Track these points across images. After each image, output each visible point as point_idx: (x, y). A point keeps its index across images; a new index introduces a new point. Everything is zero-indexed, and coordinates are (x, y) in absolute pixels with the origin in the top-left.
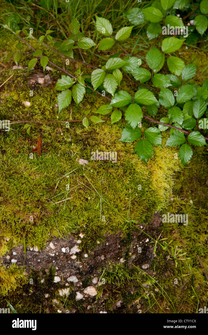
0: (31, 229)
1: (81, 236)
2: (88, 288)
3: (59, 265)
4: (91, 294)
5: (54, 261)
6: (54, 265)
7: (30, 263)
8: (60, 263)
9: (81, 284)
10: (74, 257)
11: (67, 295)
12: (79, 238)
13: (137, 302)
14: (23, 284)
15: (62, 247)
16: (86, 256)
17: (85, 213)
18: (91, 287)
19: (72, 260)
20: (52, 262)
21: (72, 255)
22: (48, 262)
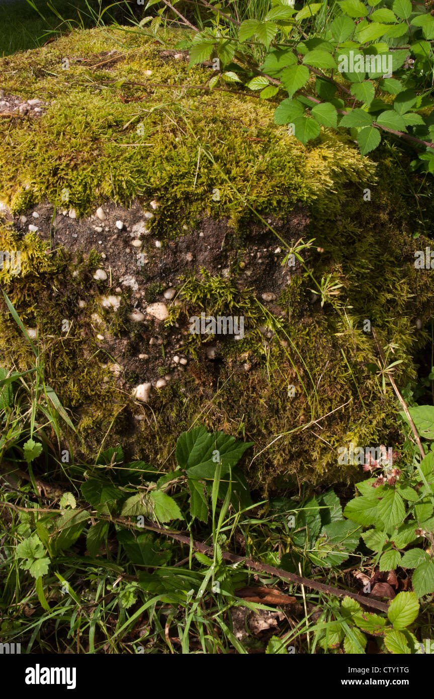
0: (67, 174)
1: (154, 205)
2: (156, 305)
3: (108, 252)
4: (157, 316)
5: (100, 242)
6: (100, 248)
7: (59, 237)
8: (110, 247)
9: (143, 293)
10: (137, 243)
11: (115, 309)
12: (149, 208)
13: (245, 357)
14: (42, 271)
15: (117, 219)
16: (158, 244)
17: (165, 164)
18: (160, 304)
19: (132, 247)
20: (96, 242)
21: (134, 239)
22: (91, 241)
